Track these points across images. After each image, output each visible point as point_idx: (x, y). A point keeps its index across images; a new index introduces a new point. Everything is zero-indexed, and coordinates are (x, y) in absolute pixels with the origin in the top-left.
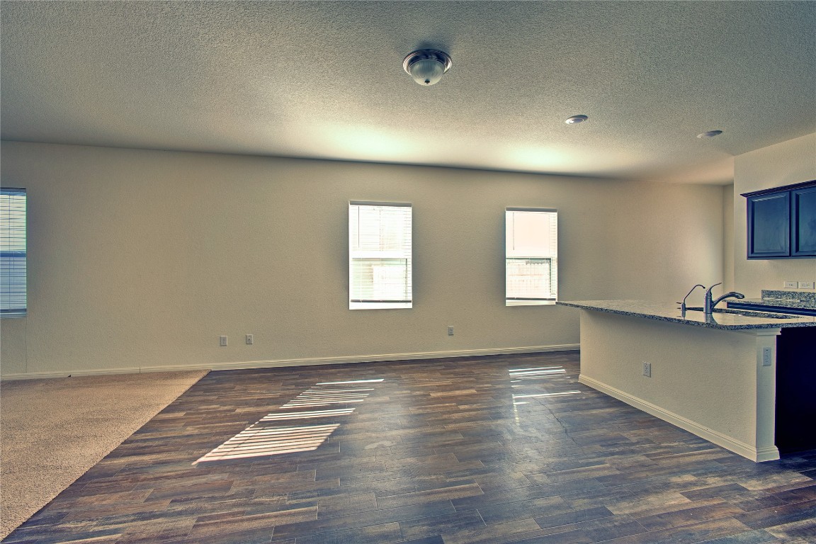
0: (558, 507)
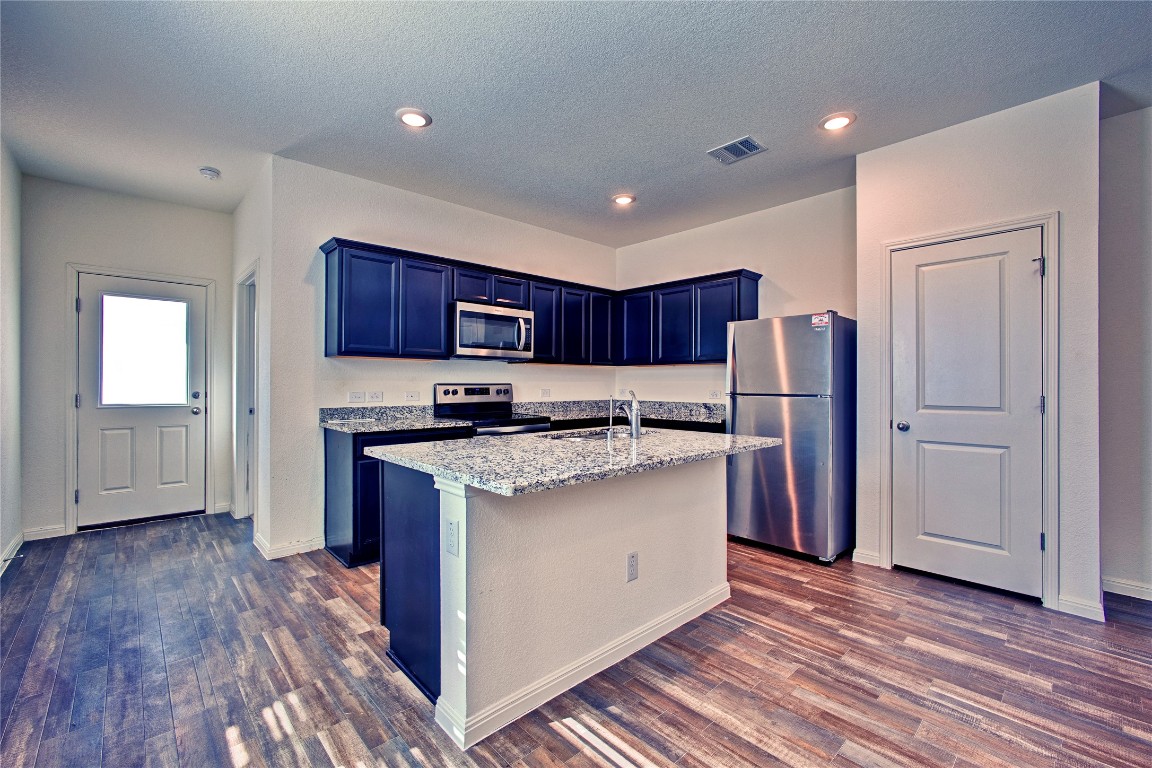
0: (1130, 723)
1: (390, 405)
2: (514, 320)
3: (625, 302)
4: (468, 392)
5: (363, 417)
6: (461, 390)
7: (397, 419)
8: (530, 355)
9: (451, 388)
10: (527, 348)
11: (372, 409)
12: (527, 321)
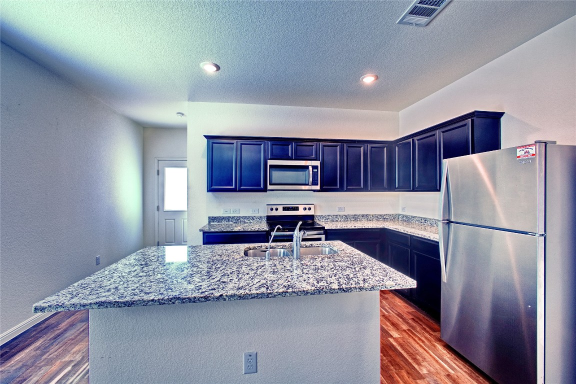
1: (242, 216)
2: (307, 167)
3: (397, 148)
4: (285, 209)
5: (229, 221)
6: (280, 208)
7: (245, 223)
8: (318, 187)
9: (274, 207)
10: (315, 183)
11: (233, 217)
12: (314, 167)
